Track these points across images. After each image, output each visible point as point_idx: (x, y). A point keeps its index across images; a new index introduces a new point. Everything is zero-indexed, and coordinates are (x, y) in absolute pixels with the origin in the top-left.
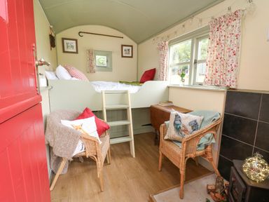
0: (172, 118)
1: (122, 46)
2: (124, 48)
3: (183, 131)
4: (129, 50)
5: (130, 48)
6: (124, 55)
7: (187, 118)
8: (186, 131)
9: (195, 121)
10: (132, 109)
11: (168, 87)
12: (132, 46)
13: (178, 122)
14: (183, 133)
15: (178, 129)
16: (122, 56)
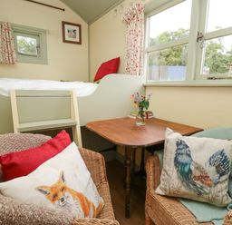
0: (170, 150)
1: (64, 23)
2: (67, 27)
3: (199, 178)
4: (74, 31)
5: (77, 28)
6: (67, 38)
7: (201, 147)
8: (204, 177)
9: (222, 153)
10: (81, 127)
11: (145, 87)
12: (79, 26)
13: (183, 159)
14: (199, 183)
15: (186, 175)
16: (65, 41)
